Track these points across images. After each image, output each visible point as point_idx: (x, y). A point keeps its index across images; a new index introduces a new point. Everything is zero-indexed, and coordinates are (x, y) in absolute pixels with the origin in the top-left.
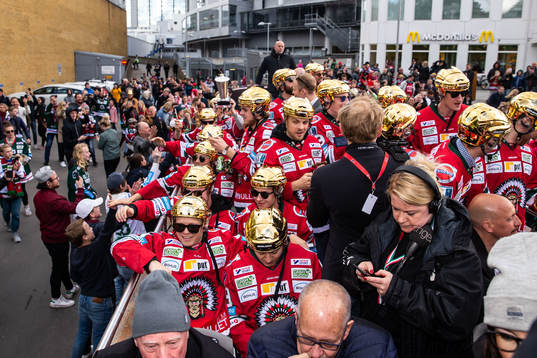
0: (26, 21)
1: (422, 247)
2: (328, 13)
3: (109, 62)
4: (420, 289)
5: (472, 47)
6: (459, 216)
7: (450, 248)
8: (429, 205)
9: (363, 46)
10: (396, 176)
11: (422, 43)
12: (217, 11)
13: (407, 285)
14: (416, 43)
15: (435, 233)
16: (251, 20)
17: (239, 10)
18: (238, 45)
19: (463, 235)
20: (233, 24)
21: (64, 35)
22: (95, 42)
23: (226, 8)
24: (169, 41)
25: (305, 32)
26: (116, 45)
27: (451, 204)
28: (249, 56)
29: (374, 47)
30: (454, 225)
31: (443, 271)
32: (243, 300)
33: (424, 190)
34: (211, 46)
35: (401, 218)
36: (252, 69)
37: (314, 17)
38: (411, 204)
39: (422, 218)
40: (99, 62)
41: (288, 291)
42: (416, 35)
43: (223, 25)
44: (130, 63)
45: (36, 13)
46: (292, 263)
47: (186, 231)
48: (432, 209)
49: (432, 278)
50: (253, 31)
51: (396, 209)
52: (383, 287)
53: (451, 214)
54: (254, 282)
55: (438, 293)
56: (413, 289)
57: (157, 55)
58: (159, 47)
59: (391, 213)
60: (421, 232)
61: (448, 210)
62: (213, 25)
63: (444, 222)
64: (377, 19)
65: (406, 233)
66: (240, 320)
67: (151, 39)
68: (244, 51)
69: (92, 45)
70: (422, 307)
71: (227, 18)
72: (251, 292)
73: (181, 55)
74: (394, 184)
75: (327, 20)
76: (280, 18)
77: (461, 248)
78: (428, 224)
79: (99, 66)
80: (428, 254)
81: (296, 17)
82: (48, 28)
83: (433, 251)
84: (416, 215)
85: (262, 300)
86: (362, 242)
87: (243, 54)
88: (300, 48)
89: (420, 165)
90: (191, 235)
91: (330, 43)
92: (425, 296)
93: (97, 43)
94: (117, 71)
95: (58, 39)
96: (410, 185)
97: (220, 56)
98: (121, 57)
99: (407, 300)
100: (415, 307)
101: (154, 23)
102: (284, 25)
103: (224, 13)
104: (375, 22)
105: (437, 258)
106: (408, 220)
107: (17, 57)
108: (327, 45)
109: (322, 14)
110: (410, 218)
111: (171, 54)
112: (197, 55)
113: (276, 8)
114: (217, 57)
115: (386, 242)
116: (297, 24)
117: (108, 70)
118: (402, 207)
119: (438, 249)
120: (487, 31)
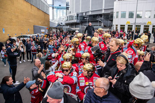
0: (18, 16)
1: (123, 74)
2: (103, 16)
3: (43, 28)
4: (122, 84)
5: (145, 26)
6: (133, 67)
7: (130, 75)
8: (126, 64)
9: (114, 25)
10: (118, 57)
11: (130, 25)
12: (74, 16)
13: (120, 83)
14: (129, 25)
15: (127, 71)
16: (82, 18)
17: (79, 15)
18: (79, 25)
19: (133, 72)
20: (77, 19)
21: (30, 21)
22: (40, 23)
23: (76, 15)
24: (61, 23)
25: (97, 21)
26: (46, 24)
27: (131, 64)
28: (82, 27)
29: (117, 25)
30: (131, 69)
31: (128, 80)
32: (81, 85)
33: (125, 60)
34: (72, 25)
35: (119, 67)
36: (82, 31)
37: (99, 17)
38: (121, 64)
39: (124, 67)
40: (40, 28)
41: (92, 85)
42: (129, 22)
43: (75, 19)
44: (50, 29)
45: (21, 14)
46: (94, 78)
47: (65, 71)
48: (126, 65)
49: (126, 82)
50: (83, 21)
51: (118, 65)
52: (114, 83)
53: (131, 66)
54: (84, 82)
55: (127, 85)
56: (121, 84)
57: (58, 27)
58: (59, 25)
59: (116, 66)
60: (123, 71)
61: (130, 66)
62: (72, 19)
63: (129, 68)
64: (118, 18)
65: (119, 71)
66: (80, 90)
67: (57, 23)
68: (80, 26)
69: (39, 24)
70: (123, 88)
71: (76, 17)
72: (83, 84)
73: (64, 27)
74: (118, 59)
75: (102, 18)
76: (90, 18)
77: (132, 75)
78: (125, 69)
79: (40, 30)
80: (125, 76)
81: (94, 17)
82: (25, 19)
83: (126, 75)
84: (123, 67)
85: (85, 86)
86: (109, 72)
87: (80, 27)
88: (95, 26)
89: (124, 55)
90: (66, 72)
91: (103, 24)
92: (124, 86)
93: (41, 23)
94: (45, 31)
95: (28, 22)
96: (121, 59)
97: (74, 27)
98: (46, 27)
99: (119, 86)
100: (121, 88)
101: (58, 19)
102: (91, 19)
103: (75, 16)
104: (117, 19)
105: (127, 77)
106: (120, 67)
107: (14, 26)
108: (102, 25)
109: (101, 17)
110: (121, 67)
111: (61, 27)
112: (68, 27)
113: (89, 15)
114: (73, 28)
115: (115, 73)
116: (94, 19)
117: (43, 31)
118: (119, 65)
119: (127, 75)
120: (149, 22)
